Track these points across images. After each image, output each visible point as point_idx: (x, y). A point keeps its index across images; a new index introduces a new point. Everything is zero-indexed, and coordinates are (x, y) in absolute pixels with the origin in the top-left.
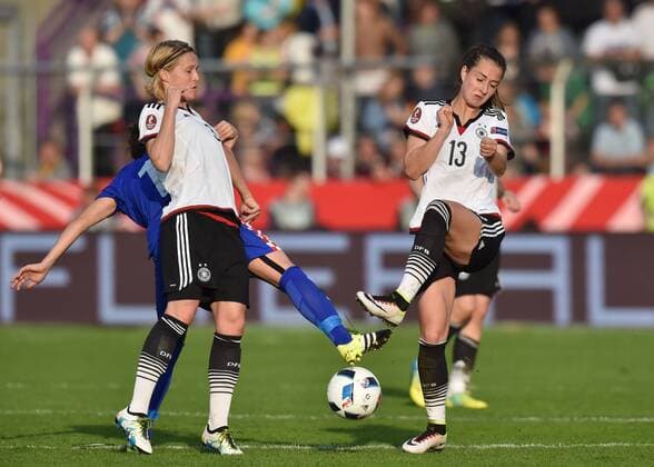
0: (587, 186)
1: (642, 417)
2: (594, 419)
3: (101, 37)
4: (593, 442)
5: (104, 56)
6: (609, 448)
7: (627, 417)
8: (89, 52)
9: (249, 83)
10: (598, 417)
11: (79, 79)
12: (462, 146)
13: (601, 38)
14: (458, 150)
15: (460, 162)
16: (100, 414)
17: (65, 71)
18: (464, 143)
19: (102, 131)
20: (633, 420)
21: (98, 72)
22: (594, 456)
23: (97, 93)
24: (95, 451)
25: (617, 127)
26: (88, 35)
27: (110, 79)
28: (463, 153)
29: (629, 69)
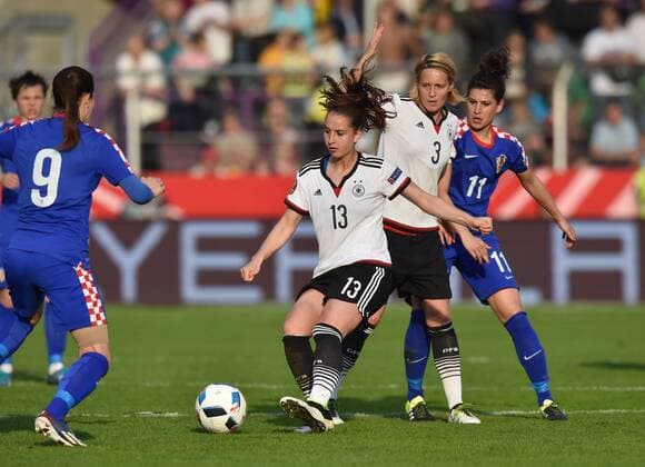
0: (587, 178)
1: (637, 386)
2: (595, 388)
3: (148, 44)
4: (594, 409)
5: (150, 61)
6: (609, 414)
7: (625, 386)
8: (136, 57)
9: (282, 85)
10: (598, 386)
11: (128, 83)
12: (342, 209)
13: (598, 44)
14: (339, 214)
15: (343, 224)
16: (148, 385)
17: (114, 75)
18: (342, 206)
19: (150, 129)
20: (629, 389)
21: (144, 75)
22: (595, 421)
23: (145, 94)
24: (144, 419)
25: (613, 124)
26: (135, 42)
27: (156, 82)
28: (344, 215)
29: (625, 72)
